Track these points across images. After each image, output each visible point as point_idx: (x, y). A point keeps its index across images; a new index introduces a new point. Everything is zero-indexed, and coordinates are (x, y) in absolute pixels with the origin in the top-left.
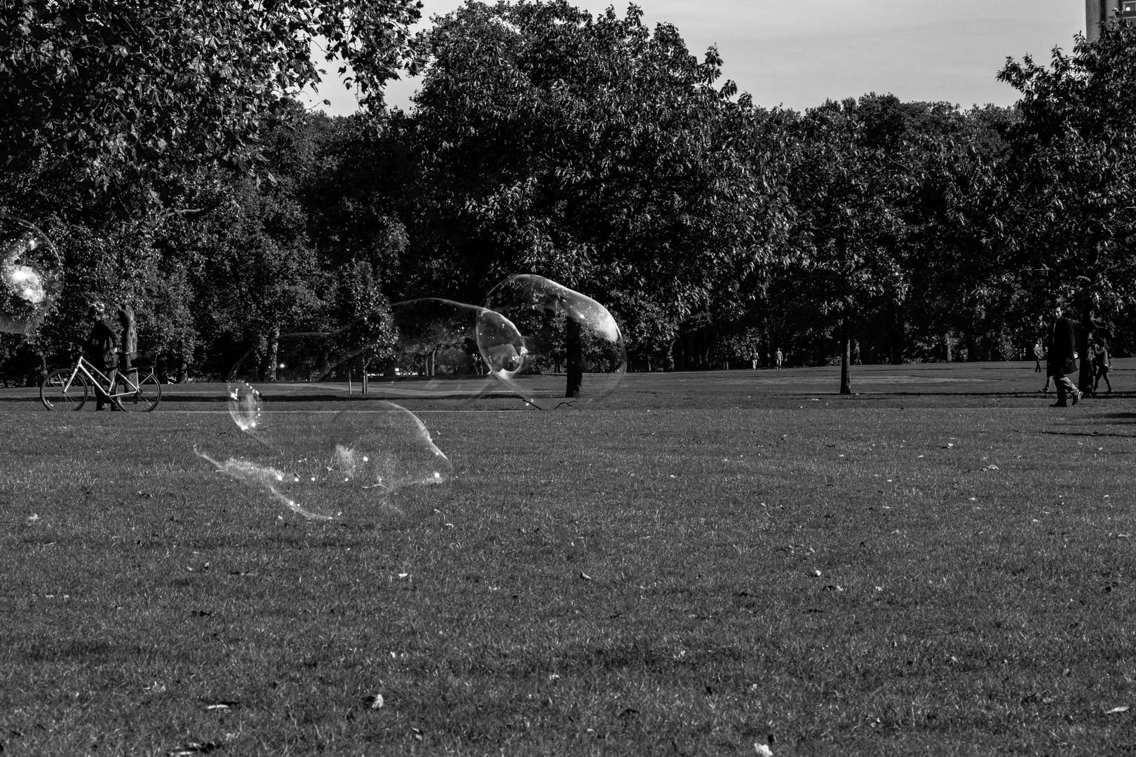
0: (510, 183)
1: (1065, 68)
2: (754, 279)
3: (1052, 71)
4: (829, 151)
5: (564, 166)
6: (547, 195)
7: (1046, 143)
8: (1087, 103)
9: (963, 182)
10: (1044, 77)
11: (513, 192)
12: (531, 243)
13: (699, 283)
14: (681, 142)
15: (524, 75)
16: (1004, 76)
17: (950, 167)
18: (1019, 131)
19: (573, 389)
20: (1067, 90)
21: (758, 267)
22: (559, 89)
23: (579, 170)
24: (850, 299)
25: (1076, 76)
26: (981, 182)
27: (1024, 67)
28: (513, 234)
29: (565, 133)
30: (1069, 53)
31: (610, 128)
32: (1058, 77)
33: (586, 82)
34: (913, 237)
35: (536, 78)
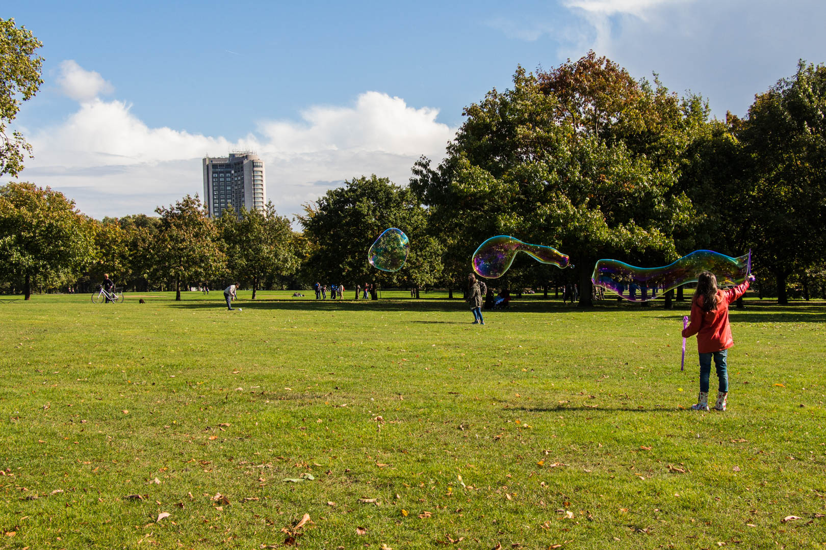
0: (7, 236)
1: (173, 209)
2: (84, 267)
3: (170, 210)
4: (109, 230)
5: (24, 232)
6: (19, 240)
7: (166, 230)
8: (179, 219)
9: (144, 240)
10: (168, 212)
11: (8, 239)
12: (13, 254)
13: (67, 267)
14: (61, 225)
15: (12, 205)
16: (156, 211)
17: (140, 235)
18: (160, 226)
19: (26, 298)
20: (173, 215)
21: (85, 263)
22: (24, 210)
23: (29, 233)
24: (115, 272)
25: (176, 212)
26: (149, 240)
27: (162, 209)
28: (8, 251)
29: (24, 223)
30: (175, 206)
31: (39, 221)
32: (171, 212)
33: (32, 209)
34: (130, 255)
35: (17, 206)
